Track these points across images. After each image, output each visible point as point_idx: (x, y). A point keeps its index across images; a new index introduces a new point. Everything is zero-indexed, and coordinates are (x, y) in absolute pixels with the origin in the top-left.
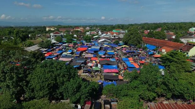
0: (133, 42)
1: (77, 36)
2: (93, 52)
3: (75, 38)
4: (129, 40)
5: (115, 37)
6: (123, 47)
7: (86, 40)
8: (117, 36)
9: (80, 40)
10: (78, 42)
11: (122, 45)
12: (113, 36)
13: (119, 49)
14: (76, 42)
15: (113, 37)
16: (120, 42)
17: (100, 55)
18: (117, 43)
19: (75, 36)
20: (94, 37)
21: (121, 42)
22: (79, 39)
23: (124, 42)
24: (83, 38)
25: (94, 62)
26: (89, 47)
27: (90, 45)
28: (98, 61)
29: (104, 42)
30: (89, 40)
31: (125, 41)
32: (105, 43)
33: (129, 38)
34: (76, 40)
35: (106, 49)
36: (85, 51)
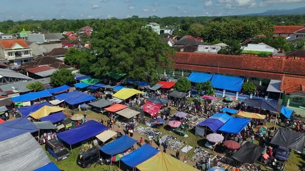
5: (17, 54)
8: (26, 52)
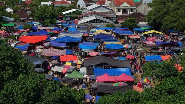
0: (175, 22)
1: (15, 12)
2: (64, 46)
3: (9, 15)
4: (163, 16)
5: (124, 11)
6: (147, 36)
7: (42, 20)
8: (132, 10)
9: (23, 21)
10: (19, 25)
11: (145, 31)
12: (118, 10)
13: (138, 39)
14: (12, 24)
15: (120, 14)
16: (140, 23)
17: (85, 50)
18: (131, 26)
19: (9, 10)
20: (64, 13)
21: (143, 23)
22: (22, 19)
23: (151, 22)
24: (32, 16)
25: (69, 64)
26: (53, 35)
27: (56, 32)
28: (80, 62)
29: (94, 25)
30: (49, 20)
31: (154, 17)
32: (98, 25)
33: (165, 10)
34: (13, 19)
35: (99, 39)
36: (41, 43)
